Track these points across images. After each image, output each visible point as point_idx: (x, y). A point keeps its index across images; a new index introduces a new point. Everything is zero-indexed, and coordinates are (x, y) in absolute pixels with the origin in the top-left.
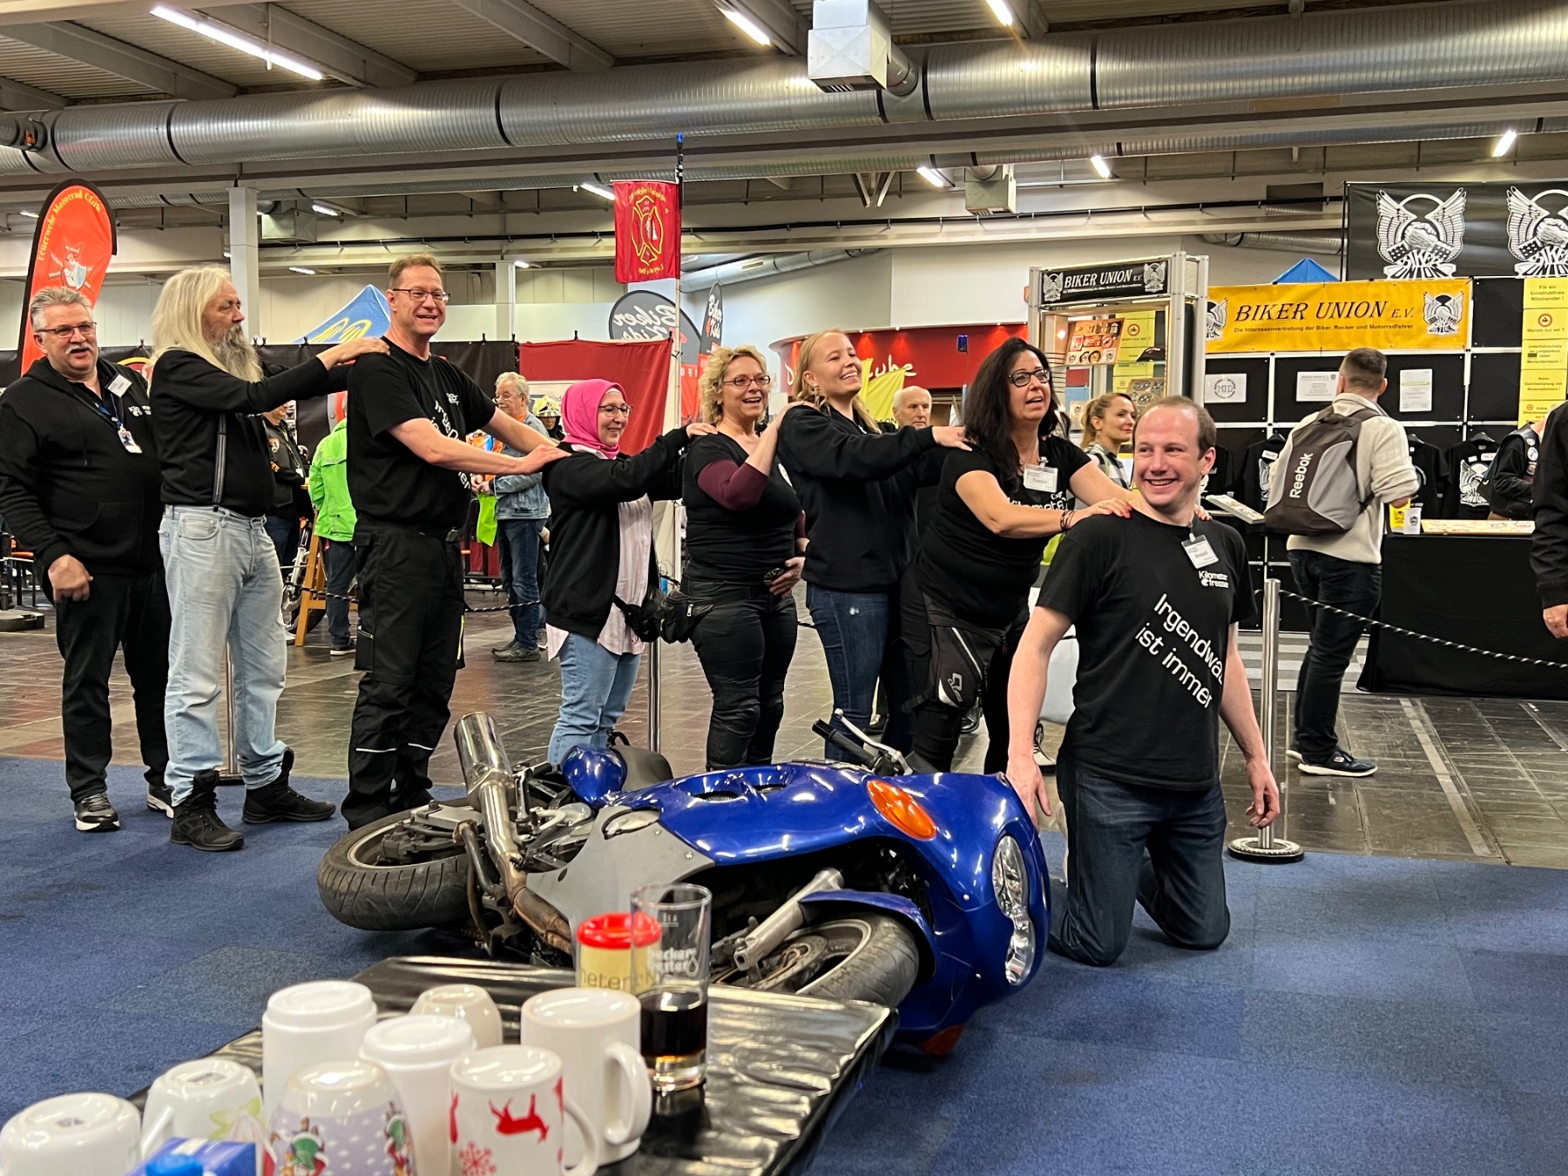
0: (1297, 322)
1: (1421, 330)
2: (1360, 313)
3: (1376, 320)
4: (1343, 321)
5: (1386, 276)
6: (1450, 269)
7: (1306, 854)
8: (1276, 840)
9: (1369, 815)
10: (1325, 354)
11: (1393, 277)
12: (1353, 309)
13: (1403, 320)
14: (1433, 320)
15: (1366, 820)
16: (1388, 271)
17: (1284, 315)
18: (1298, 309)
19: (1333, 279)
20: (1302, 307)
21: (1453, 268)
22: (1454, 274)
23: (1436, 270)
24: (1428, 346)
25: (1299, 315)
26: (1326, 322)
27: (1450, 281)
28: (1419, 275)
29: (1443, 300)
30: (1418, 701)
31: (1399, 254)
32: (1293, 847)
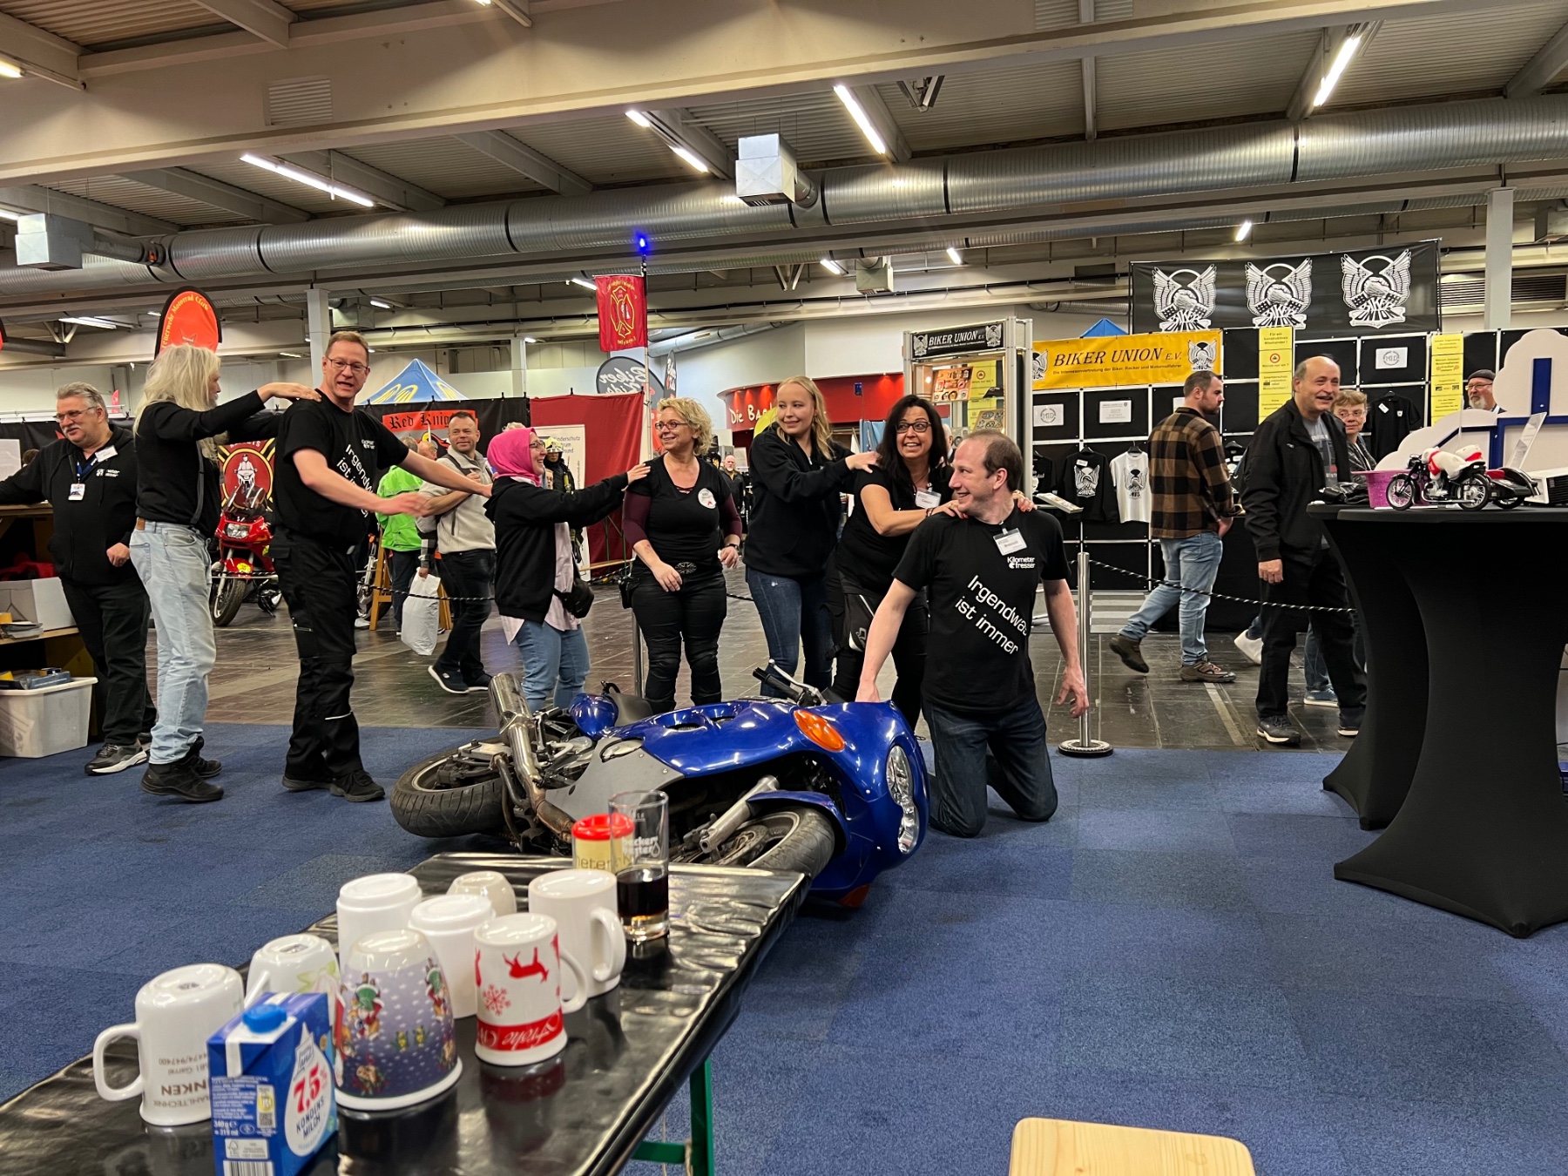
0: (1098, 366)
2: (1144, 357)
3: (1155, 362)
4: (1131, 364)
5: (1161, 330)
6: (1206, 323)
7: (1115, 750)
8: (1092, 741)
9: (1159, 720)
10: (1119, 388)
11: (1166, 330)
12: (1138, 353)
13: (1174, 362)
14: (1196, 361)
15: (1157, 723)
16: (1162, 326)
17: (1088, 360)
18: (1099, 356)
19: (1124, 333)
20: (1102, 354)
21: (1209, 322)
22: (1209, 327)
23: (1197, 324)
25: (1099, 360)
26: (1119, 364)
27: (1206, 332)
28: (1184, 328)
29: (1202, 346)
31: (1170, 313)
32: (1106, 745)
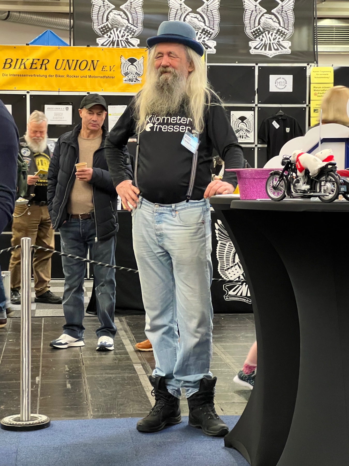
0: (43, 72)
1: (120, 80)
2: (83, 66)
3: (92, 73)
4: (72, 72)
5: (98, 45)
6: (136, 42)
7: (51, 422)
10: (61, 94)
11: (102, 45)
12: (78, 64)
13: (108, 73)
14: (126, 74)
15: (90, 396)
16: (100, 41)
17: (34, 66)
18: (44, 63)
19: (66, 45)
20: (46, 62)
21: (138, 41)
24: (124, 91)
25: (44, 67)
26: (61, 72)
27: (136, 49)
28: (118, 45)
29: (132, 61)
30: (123, 319)
31: (106, 30)
